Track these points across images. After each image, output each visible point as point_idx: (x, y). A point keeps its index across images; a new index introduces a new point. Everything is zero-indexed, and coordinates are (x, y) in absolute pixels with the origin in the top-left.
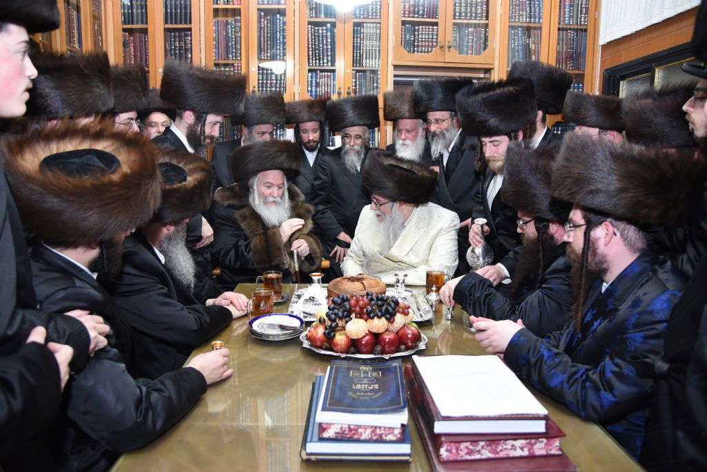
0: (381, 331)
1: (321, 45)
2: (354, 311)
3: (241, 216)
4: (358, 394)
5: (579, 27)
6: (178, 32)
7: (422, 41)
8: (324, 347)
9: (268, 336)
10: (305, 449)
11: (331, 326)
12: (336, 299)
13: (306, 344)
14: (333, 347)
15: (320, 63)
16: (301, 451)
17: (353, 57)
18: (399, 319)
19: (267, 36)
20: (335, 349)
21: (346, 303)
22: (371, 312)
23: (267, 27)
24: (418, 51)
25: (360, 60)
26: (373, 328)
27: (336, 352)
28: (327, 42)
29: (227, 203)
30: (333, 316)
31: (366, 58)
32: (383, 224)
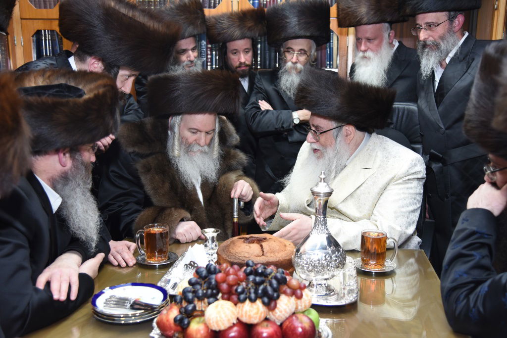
0: (255, 321)
2: (222, 289)
3: (144, 166)
11: (186, 309)
13: (156, 333)
18: (285, 305)
21: (214, 276)
22: (243, 292)
26: (242, 316)
30: (190, 296)
32: (321, 161)
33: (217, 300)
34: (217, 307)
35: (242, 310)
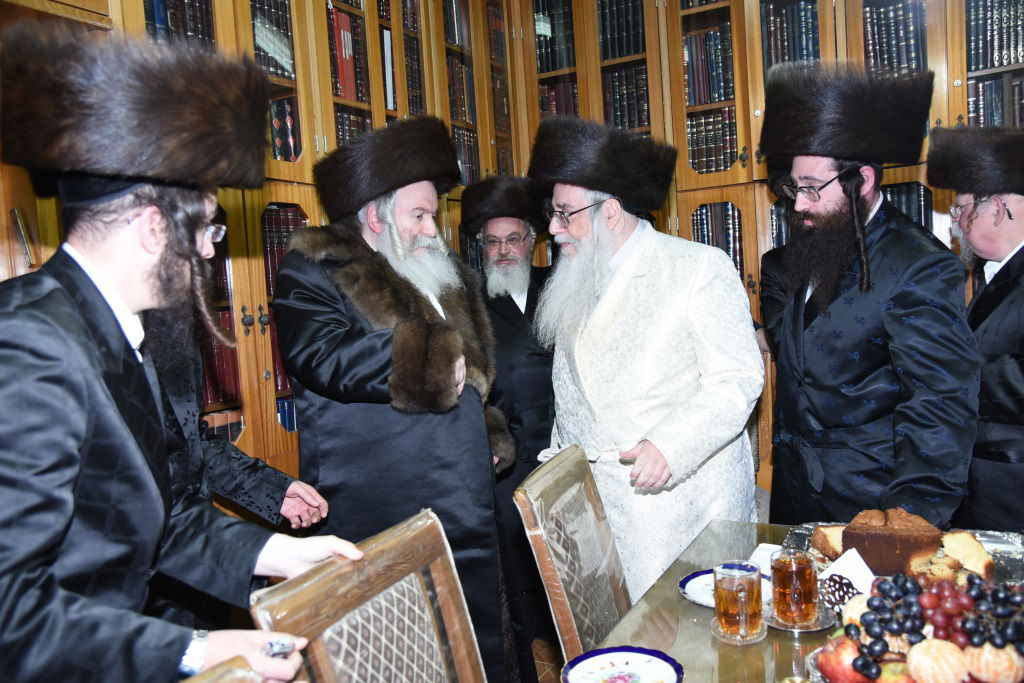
1: (894, 42)
2: (932, 618)
6: (625, 68)
17: (969, 50)
19: (783, 46)
22: (975, 629)
23: (782, 28)
25: (985, 54)
26: (979, 670)
31: (1001, 48)
33: (924, 637)
34: (929, 650)
35: (979, 659)
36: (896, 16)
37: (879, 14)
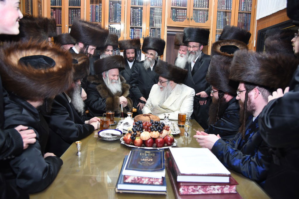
0: (156, 137)
1: (136, 17)
2: (145, 128)
3: (99, 87)
4: (143, 163)
5: (248, 12)
6: (75, 10)
7: (180, 16)
8: (130, 143)
9: (106, 138)
10: (117, 187)
11: (134, 134)
12: (137, 122)
13: (123, 142)
14: (134, 143)
15: (135, 25)
16: (115, 188)
17: (150, 22)
18: (165, 132)
19: (113, 13)
20: (135, 145)
21: (141, 125)
22: (152, 128)
23: (113, 8)
24: (178, 21)
25: (153, 23)
26: (153, 135)
27: (136, 146)
28: (139, 16)
29: (92, 82)
30: (135, 130)
31: (155, 23)
32: (163, 92)
33: (143, 131)
34: (144, 133)
35: (153, 134)
36: (137, 12)
37: (134, 10)
